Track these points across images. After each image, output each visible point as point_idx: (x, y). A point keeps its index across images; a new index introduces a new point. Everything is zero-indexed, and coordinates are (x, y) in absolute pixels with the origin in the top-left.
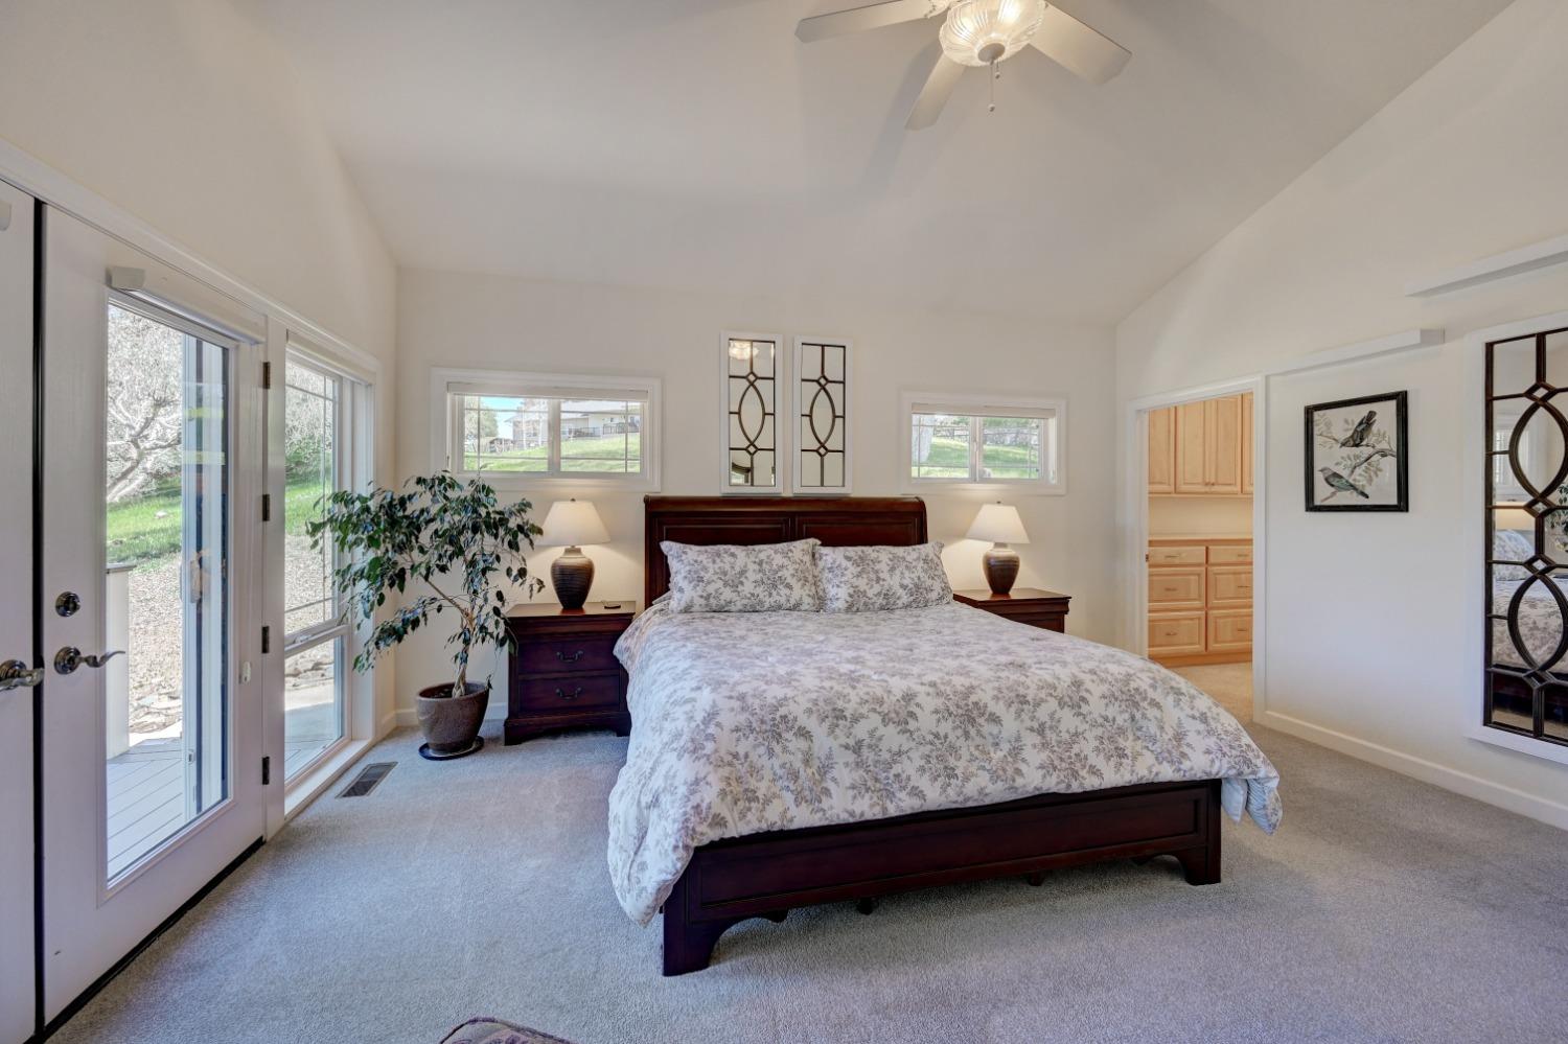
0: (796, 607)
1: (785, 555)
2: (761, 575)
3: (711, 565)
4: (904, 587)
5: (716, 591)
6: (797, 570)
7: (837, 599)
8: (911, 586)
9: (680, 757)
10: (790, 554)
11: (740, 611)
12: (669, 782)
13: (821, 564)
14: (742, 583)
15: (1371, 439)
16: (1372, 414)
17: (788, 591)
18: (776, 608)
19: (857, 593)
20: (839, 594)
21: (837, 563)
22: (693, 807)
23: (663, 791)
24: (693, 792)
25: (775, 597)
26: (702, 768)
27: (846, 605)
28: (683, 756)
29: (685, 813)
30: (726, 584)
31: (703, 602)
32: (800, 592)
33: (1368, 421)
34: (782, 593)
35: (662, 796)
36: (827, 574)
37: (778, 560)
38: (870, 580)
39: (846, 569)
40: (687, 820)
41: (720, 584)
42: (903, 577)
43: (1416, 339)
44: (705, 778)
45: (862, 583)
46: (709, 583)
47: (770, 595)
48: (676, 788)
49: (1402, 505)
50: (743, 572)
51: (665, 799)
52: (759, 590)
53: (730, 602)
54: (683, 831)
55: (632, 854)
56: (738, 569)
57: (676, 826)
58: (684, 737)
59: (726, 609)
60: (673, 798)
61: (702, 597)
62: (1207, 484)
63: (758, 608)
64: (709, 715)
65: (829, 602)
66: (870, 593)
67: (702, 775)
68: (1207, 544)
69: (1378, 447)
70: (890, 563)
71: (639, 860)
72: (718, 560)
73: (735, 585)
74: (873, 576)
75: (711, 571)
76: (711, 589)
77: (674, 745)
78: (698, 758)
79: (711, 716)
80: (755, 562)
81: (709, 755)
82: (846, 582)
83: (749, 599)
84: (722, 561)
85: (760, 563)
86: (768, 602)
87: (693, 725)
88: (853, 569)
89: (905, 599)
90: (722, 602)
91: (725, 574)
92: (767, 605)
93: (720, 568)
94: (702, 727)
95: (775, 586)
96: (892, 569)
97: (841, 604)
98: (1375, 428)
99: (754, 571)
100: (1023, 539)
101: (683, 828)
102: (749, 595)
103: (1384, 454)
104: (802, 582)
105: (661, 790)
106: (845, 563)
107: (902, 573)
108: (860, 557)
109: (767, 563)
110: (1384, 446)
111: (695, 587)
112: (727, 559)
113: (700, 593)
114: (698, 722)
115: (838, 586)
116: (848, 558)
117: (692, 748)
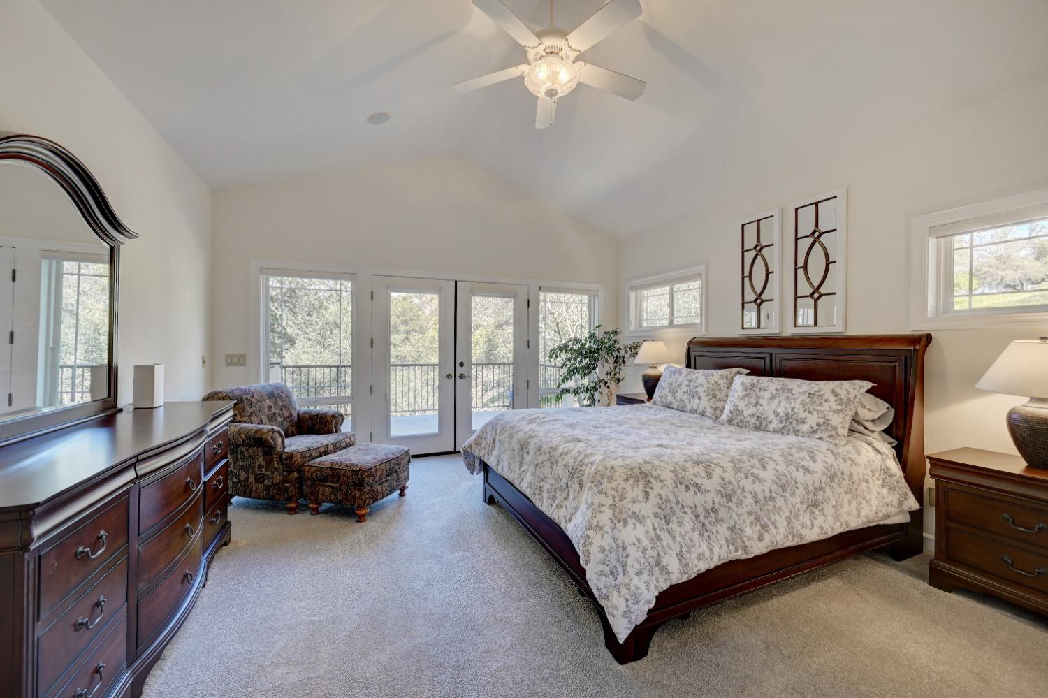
0: (703, 414)
11: (677, 409)
18: (693, 411)
20: (726, 409)
63: (685, 409)
65: (723, 414)
66: (746, 413)
86: (689, 406)
92: (688, 408)
107: (779, 402)
115: (728, 404)
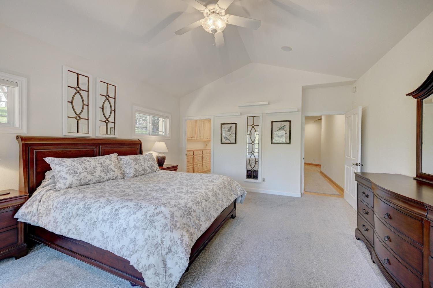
0: (116, 178)
1: (110, 159)
2: (102, 168)
3: (79, 166)
4: (148, 167)
5: (84, 177)
6: (115, 165)
7: (130, 173)
8: (150, 166)
9: (172, 232)
10: (111, 159)
11: (94, 183)
12: (173, 241)
13: (121, 162)
14: (95, 172)
15: (231, 131)
16: (232, 126)
17: (113, 173)
19: (136, 171)
20: (130, 172)
21: (128, 161)
22: (185, 245)
23: (172, 245)
24: (182, 240)
25: (109, 175)
26: (180, 232)
27: (133, 175)
28: (173, 231)
29: (184, 248)
30: (88, 173)
31: (78, 182)
32: (117, 173)
33: (231, 127)
34: (111, 174)
35: (172, 247)
36: (124, 165)
37: (108, 162)
38: (139, 166)
39: (132, 163)
40: (186, 250)
41: (86, 173)
42: (148, 164)
43: (240, 114)
44: (183, 234)
45: (137, 167)
46: (80, 173)
47: (107, 175)
48: (176, 242)
49: (235, 143)
50: (95, 168)
51: (174, 248)
52: (102, 174)
53: (90, 180)
54: (187, 254)
55: (164, 274)
56: (92, 167)
57: (184, 254)
58: (168, 225)
59: (88, 183)
60: (177, 246)
61: (77, 180)
62: (191, 137)
63: (102, 181)
64: (171, 215)
65: (127, 175)
67: (182, 234)
68: (194, 151)
69: (232, 132)
70: (143, 160)
71: (168, 274)
72: (83, 164)
73: (92, 173)
74: (140, 164)
75: (80, 169)
76: (82, 176)
77: (167, 229)
78: (177, 229)
79: (172, 215)
80: (99, 163)
81: (179, 227)
82: (132, 167)
83: (98, 178)
84: (84, 164)
85: (101, 164)
86: (106, 178)
87: (169, 220)
88: (134, 163)
89: (149, 170)
90: (87, 181)
91: (87, 169)
92: (105, 179)
93: (84, 167)
94: (172, 219)
95: (108, 172)
96: (144, 162)
97: (132, 175)
98: (232, 129)
99: (99, 167)
100: (167, 151)
101: (186, 253)
102: (98, 176)
103: (233, 134)
104: (117, 169)
105: (171, 245)
106: (131, 161)
108: (135, 159)
109: (104, 163)
110: (233, 132)
111: (73, 176)
112: (87, 163)
113: (76, 178)
114: (170, 218)
115: (130, 169)
116: (132, 159)
117: (174, 227)
